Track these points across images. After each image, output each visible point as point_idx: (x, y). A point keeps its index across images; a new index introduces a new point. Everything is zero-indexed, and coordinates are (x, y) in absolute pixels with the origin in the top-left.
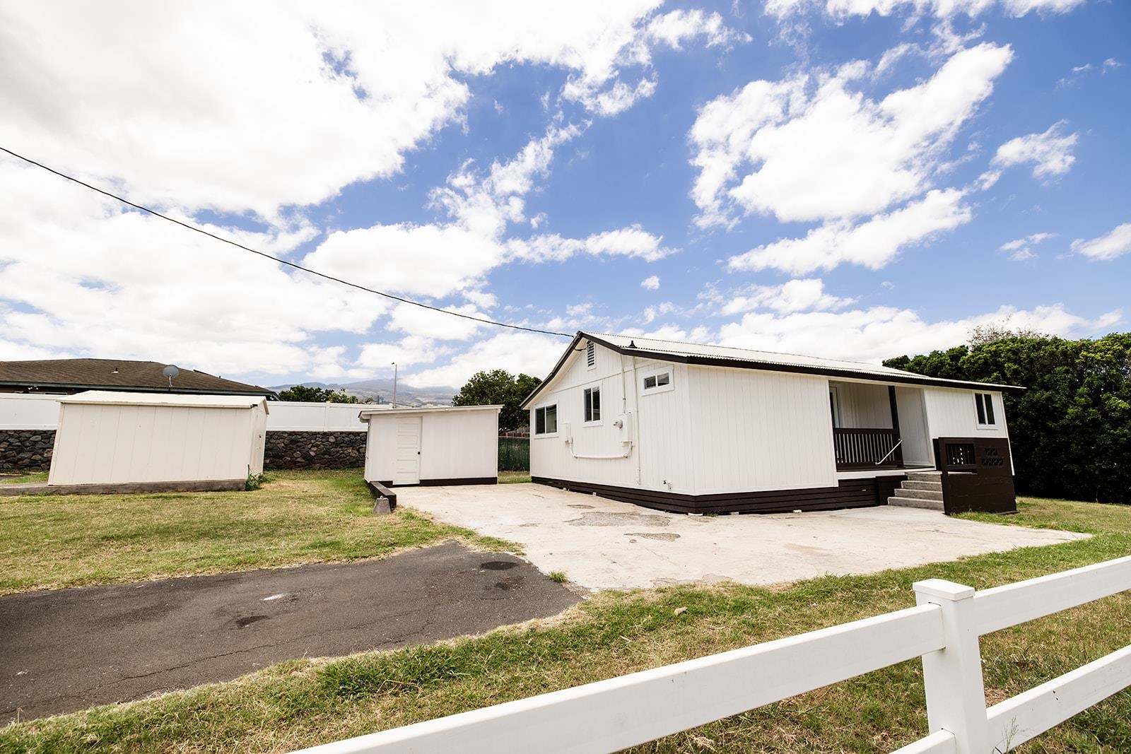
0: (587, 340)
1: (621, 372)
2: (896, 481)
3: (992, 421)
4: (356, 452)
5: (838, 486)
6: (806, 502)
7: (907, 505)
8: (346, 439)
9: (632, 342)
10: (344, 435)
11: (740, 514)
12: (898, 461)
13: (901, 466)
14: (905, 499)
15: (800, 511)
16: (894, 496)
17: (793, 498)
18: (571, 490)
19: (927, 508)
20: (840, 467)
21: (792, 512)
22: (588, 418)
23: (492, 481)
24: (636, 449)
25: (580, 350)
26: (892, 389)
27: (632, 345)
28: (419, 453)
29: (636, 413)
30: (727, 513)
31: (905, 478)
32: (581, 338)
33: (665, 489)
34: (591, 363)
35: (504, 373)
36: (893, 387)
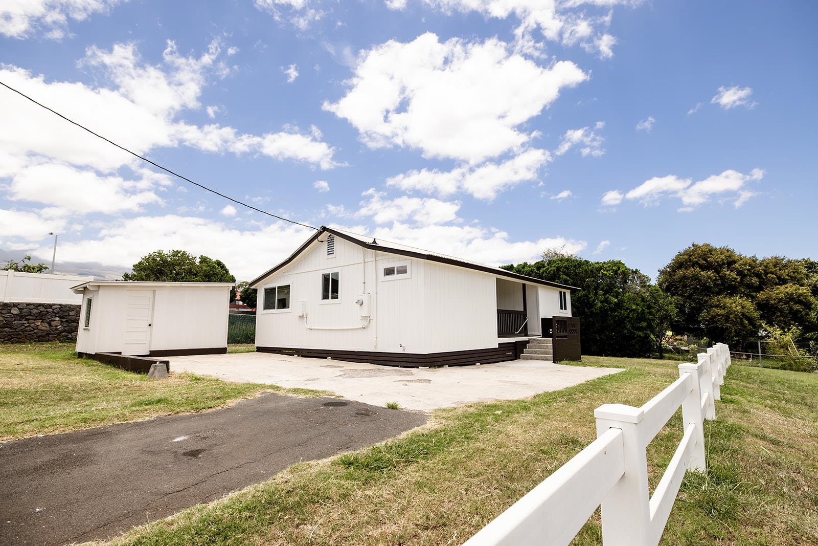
0: (329, 234)
1: (363, 262)
2: (524, 344)
3: (565, 309)
4: (46, 325)
5: (498, 347)
6: (482, 358)
7: (531, 358)
8: (35, 311)
9: (375, 239)
10: (32, 307)
11: (449, 366)
12: (525, 332)
13: (526, 335)
14: (531, 355)
15: (479, 364)
16: (523, 353)
17: (476, 355)
18: (302, 356)
19: (543, 360)
20: (500, 335)
21: (475, 364)
22: (325, 297)
23: (222, 351)
24: (373, 323)
25: (322, 242)
26: (524, 285)
27: (374, 242)
28: (150, 325)
29: (375, 294)
30: (441, 366)
31: (528, 342)
32: (323, 232)
33: (400, 351)
34: (330, 252)
35: (184, 253)
36: (525, 284)
